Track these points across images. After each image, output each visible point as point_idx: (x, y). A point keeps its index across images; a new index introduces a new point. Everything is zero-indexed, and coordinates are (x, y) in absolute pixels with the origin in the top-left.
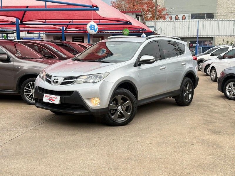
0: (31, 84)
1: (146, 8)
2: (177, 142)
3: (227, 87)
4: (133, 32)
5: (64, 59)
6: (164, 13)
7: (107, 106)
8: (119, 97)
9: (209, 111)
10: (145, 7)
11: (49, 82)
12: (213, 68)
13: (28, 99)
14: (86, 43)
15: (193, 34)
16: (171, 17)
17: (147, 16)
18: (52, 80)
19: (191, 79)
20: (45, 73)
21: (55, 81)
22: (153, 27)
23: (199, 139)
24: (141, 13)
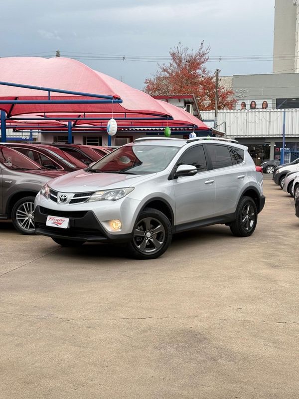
0: (26, 205)
1: (201, 91)
4: (180, 130)
5: (72, 170)
6: (229, 98)
7: (131, 232)
8: (147, 221)
9: (275, 243)
10: (200, 89)
11: (55, 200)
12: (297, 184)
13: (22, 227)
14: (104, 147)
16: (243, 104)
17: (203, 104)
18: (58, 197)
19: (253, 198)
20: (49, 189)
21: (62, 198)
22: (212, 120)
24: (192, 99)
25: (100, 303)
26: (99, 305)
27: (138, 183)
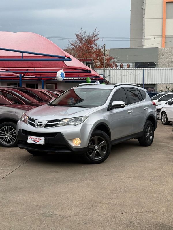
0: (5, 128)
1: (95, 57)
2: (152, 176)
4: (81, 79)
6: (111, 61)
7: (87, 146)
8: (96, 138)
9: (170, 151)
11: (33, 125)
13: (3, 142)
15: (139, 81)
16: (116, 65)
17: (96, 64)
18: (35, 123)
19: (152, 122)
20: (27, 118)
21: (39, 124)
22: (102, 74)
23: (170, 173)
24: (91, 61)
25: (83, 201)
26: (83, 202)
27: (90, 114)
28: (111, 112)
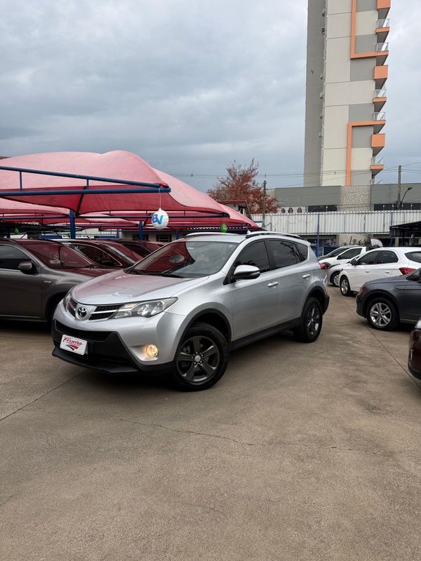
1: (251, 198)
3: (372, 310)
6: (274, 205)
7: (172, 360)
8: (196, 340)
9: (349, 355)
12: (344, 277)
15: (312, 230)
16: (283, 210)
17: (253, 209)
18: (76, 310)
19: (319, 299)
21: (81, 311)
22: (261, 222)
23: (345, 430)
27: (182, 292)
28: (234, 287)
